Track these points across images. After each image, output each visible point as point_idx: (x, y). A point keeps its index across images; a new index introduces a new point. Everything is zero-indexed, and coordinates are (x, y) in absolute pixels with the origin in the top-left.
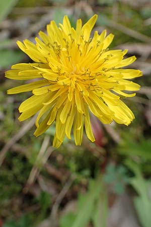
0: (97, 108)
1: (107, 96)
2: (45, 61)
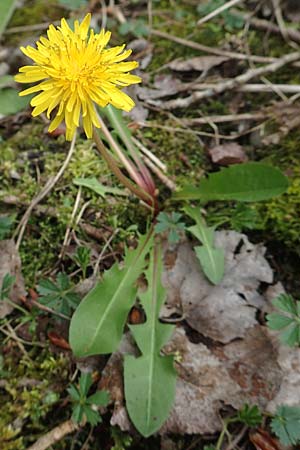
0: (97, 96)
1: (106, 86)
2: (47, 62)
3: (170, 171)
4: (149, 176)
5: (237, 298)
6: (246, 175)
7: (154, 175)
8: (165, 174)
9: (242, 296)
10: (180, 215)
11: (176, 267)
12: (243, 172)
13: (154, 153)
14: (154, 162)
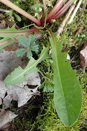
3: (68, 26)
4: (63, 12)
5: (4, 93)
6: (74, 89)
7: (65, 15)
8: (66, 23)
9: (6, 94)
10: (37, 51)
11: (8, 53)
12: (75, 86)
13: (78, 10)
14: (73, 12)
